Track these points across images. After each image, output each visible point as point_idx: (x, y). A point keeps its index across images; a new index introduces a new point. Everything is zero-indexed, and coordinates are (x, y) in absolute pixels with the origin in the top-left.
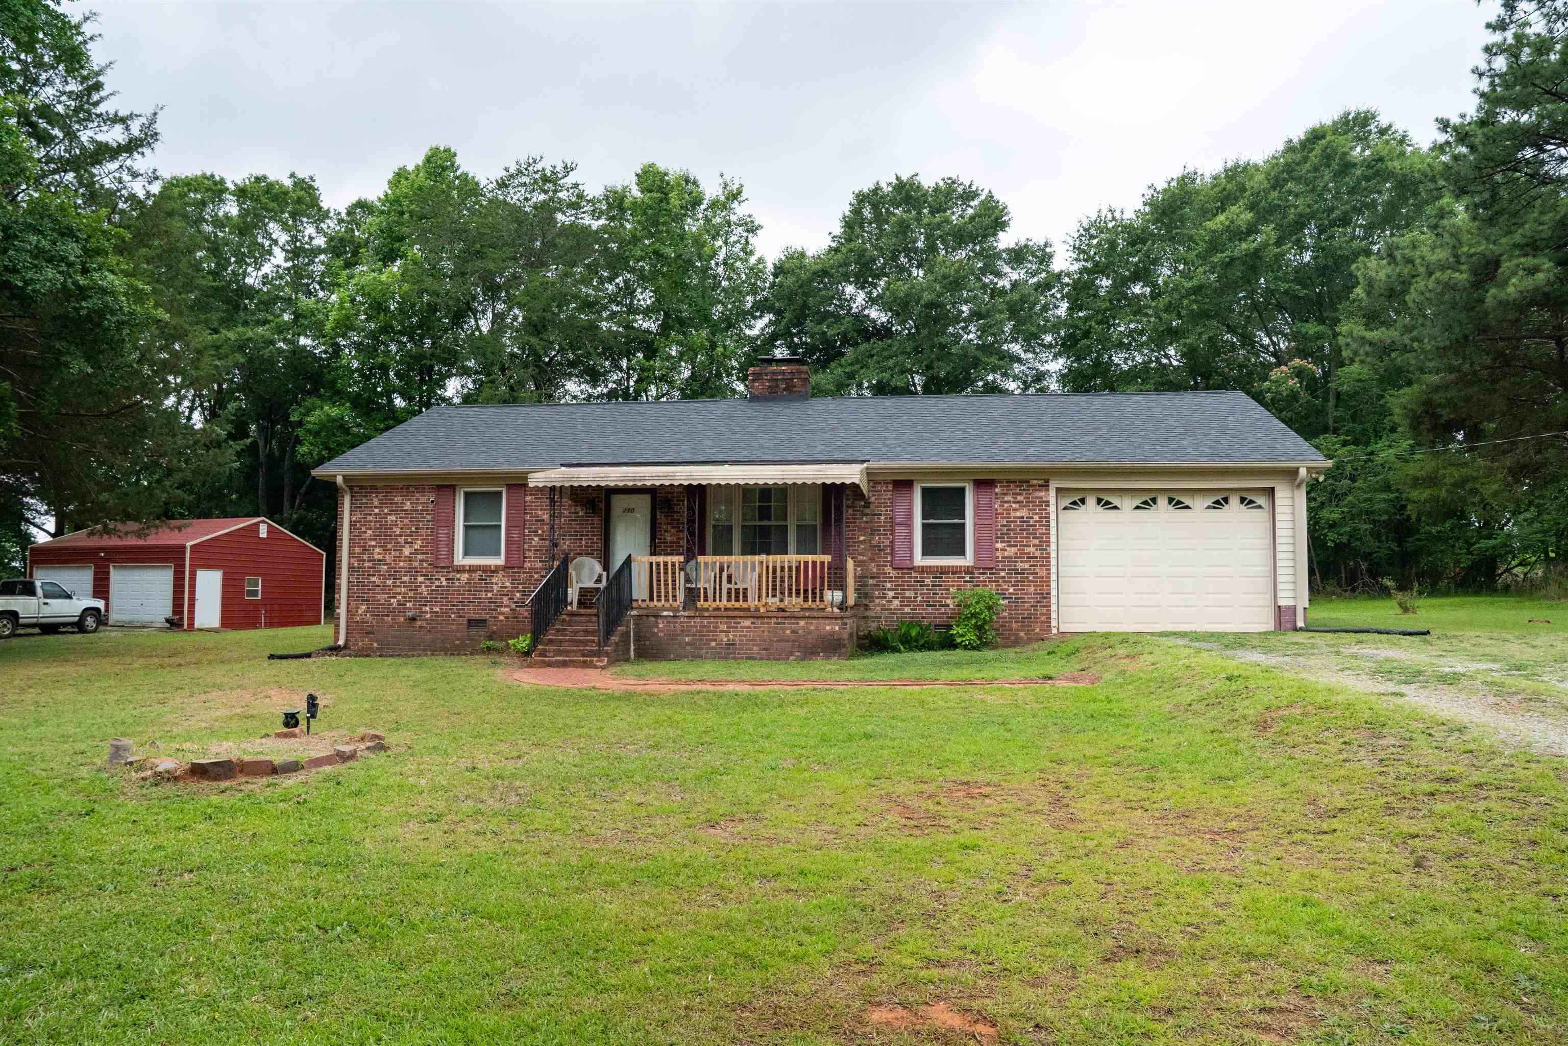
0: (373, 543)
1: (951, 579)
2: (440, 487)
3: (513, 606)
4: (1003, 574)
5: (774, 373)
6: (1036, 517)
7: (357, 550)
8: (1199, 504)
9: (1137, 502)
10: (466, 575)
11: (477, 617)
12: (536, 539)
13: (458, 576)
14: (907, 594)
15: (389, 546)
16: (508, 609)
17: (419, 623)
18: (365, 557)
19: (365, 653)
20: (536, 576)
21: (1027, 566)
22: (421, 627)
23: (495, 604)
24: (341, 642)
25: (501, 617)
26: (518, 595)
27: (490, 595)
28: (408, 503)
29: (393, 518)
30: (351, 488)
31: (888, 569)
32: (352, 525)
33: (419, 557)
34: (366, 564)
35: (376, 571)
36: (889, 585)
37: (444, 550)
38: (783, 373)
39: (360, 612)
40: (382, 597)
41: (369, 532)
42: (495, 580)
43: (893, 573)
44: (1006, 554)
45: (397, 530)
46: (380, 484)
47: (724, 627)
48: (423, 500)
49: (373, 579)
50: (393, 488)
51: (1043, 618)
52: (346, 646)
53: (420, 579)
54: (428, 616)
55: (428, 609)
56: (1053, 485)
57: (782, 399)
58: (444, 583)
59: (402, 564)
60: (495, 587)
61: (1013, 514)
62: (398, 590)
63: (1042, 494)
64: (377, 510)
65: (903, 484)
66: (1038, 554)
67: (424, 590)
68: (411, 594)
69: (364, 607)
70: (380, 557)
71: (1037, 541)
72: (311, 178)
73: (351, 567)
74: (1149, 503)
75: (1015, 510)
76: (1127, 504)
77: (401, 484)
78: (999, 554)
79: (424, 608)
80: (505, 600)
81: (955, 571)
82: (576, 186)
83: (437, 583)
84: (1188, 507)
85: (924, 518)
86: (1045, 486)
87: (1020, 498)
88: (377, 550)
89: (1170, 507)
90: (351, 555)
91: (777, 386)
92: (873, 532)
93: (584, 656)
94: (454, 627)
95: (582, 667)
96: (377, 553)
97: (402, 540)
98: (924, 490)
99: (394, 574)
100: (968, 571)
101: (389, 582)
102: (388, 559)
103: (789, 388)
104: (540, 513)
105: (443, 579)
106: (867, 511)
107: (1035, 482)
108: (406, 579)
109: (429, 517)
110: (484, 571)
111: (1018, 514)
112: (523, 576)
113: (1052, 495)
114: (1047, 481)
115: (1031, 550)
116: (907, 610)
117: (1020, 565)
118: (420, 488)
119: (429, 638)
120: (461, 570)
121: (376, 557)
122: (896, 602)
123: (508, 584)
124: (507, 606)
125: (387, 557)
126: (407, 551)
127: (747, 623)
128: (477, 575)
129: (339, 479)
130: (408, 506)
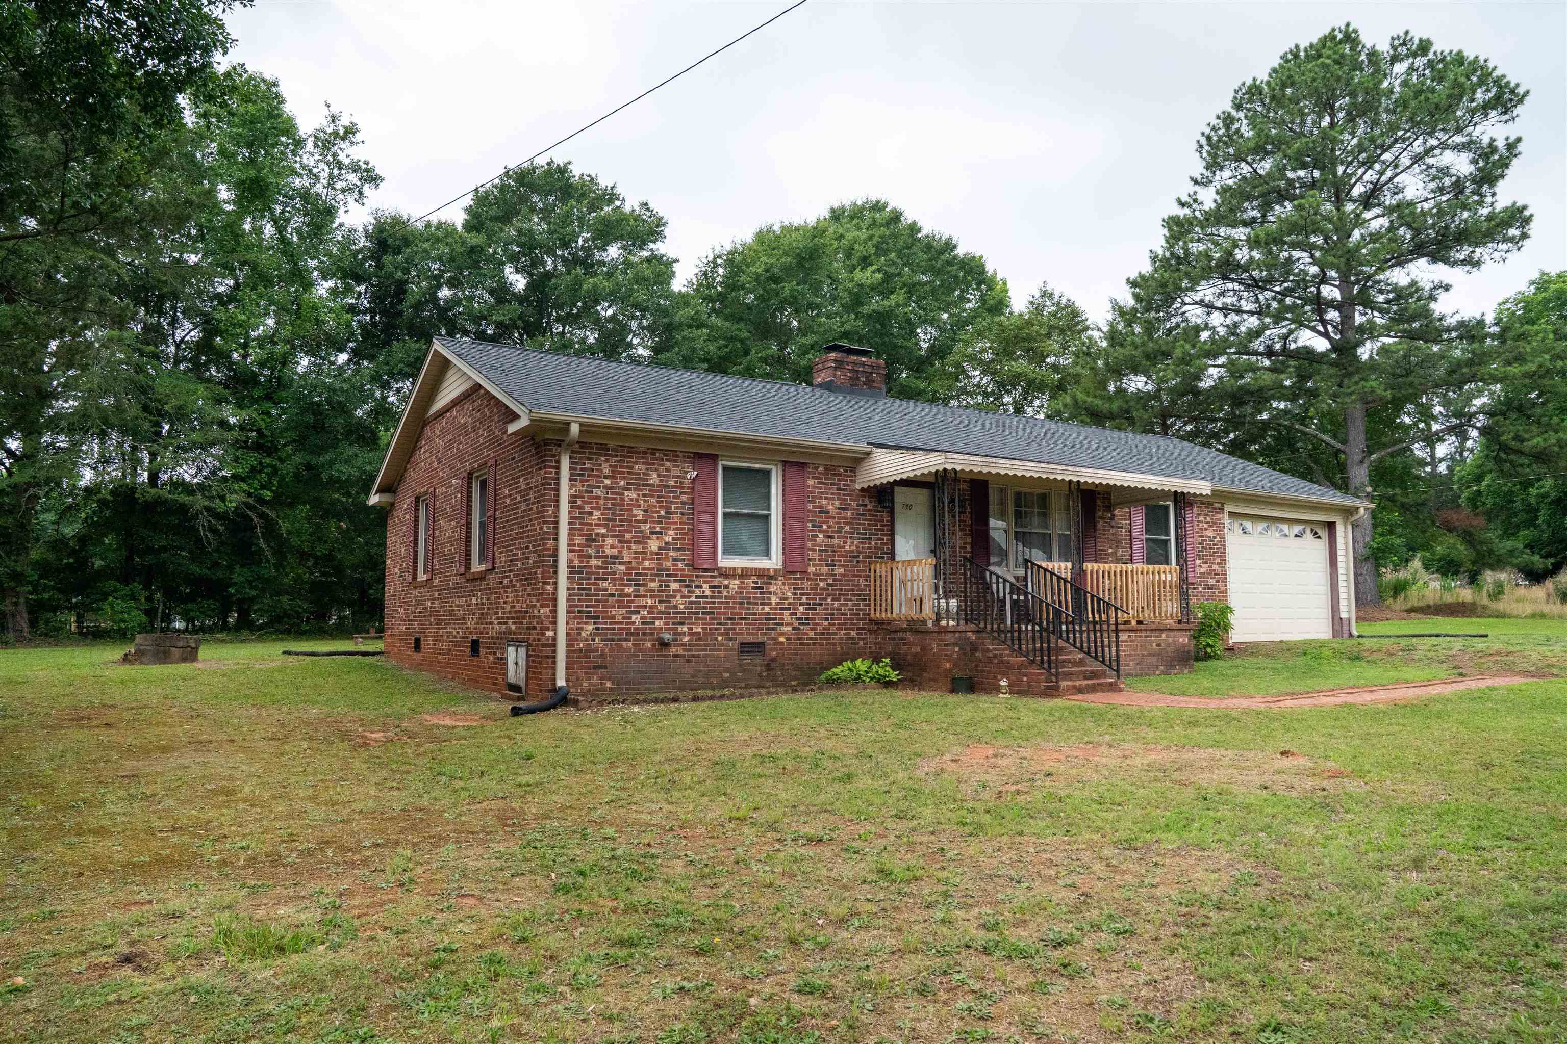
0: (603, 531)
2: (698, 456)
3: (796, 625)
4: (1201, 589)
5: (855, 364)
6: (1218, 537)
7: (578, 540)
8: (1292, 532)
10: (737, 582)
11: (750, 639)
12: (821, 536)
13: (726, 582)
15: (628, 536)
16: (789, 628)
17: (673, 650)
18: (591, 551)
19: (595, 699)
20: (822, 584)
21: (1214, 581)
22: (676, 656)
23: (774, 621)
24: (560, 683)
25: (782, 639)
26: (801, 608)
27: (767, 609)
28: (655, 475)
29: (633, 495)
30: (570, 444)
32: (572, 502)
33: (672, 554)
34: (593, 562)
35: (605, 572)
37: (707, 546)
38: (863, 364)
39: (584, 635)
40: (618, 613)
41: (597, 514)
42: (773, 589)
44: (1202, 570)
45: (639, 513)
46: (611, 444)
48: (675, 472)
49: (605, 584)
50: (632, 451)
51: (1225, 629)
53: (674, 586)
54: (686, 639)
55: (685, 629)
56: (1228, 508)
57: (862, 394)
58: (708, 592)
59: (647, 563)
60: (774, 600)
61: (1205, 533)
62: (642, 601)
63: (1221, 516)
64: (607, 482)
65: (1133, 500)
66: (1220, 571)
67: (679, 602)
68: (661, 607)
69: (590, 628)
70: (615, 552)
71: (1219, 559)
73: (570, 567)
75: (1206, 529)
77: (643, 447)
78: (1198, 570)
79: (680, 628)
80: (786, 615)
83: (698, 592)
85: (1145, 533)
86: (1222, 509)
87: (1208, 519)
88: (609, 541)
89: (1277, 534)
90: (572, 547)
91: (858, 379)
92: (1118, 544)
93: (1086, 678)
94: (722, 654)
95: (1108, 691)
96: (610, 546)
97: (646, 528)
99: (635, 577)
101: (629, 590)
102: (627, 556)
103: (869, 382)
104: (824, 502)
105: (705, 586)
106: (1113, 523)
107: (1216, 505)
108: (654, 585)
109: (684, 498)
110: (760, 576)
111: (1208, 533)
112: (807, 584)
113: (1226, 516)
114: (1223, 504)
115: (1216, 566)
117: (1210, 581)
118: (672, 456)
119: (687, 670)
120: (730, 574)
121: (608, 552)
123: (789, 594)
124: (788, 624)
125: (625, 551)
126: (654, 545)
128: (750, 582)
129: (575, 429)
130: (654, 478)
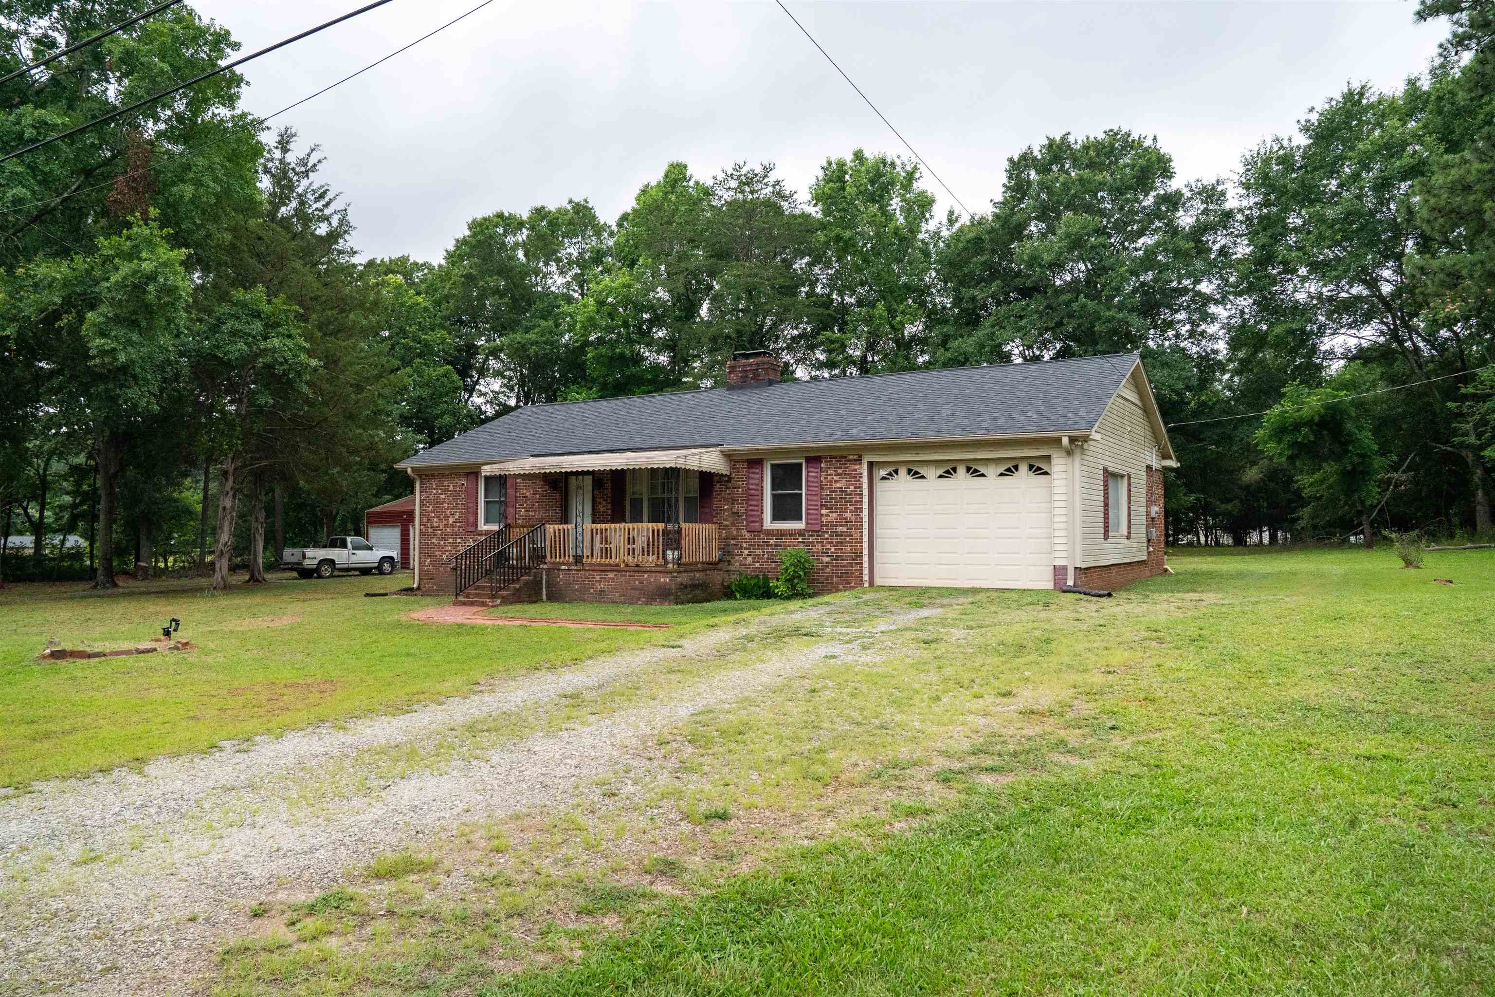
0: (433, 515)
1: (788, 540)
2: (469, 474)
4: (826, 536)
5: (744, 365)
6: (852, 487)
7: (425, 520)
8: (992, 472)
9: (941, 472)
12: (523, 510)
14: (758, 552)
15: (442, 517)
18: (428, 525)
19: (428, 594)
21: (844, 529)
24: (415, 586)
28: (451, 486)
29: (443, 496)
30: (420, 476)
31: (744, 532)
32: (421, 502)
33: (458, 524)
34: (429, 530)
35: (434, 534)
36: (744, 545)
37: (471, 519)
38: (751, 365)
39: (427, 563)
40: (438, 553)
41: (430, 507)
43: (748, 535)
44: (829, 519)
45: (446, 506)
46: (436, 473)
47: (598, 578)
48: (459, 483)
49: (433, 540)
50: (443, 475)
51: (857, 574)
52: (419, 588)
53: (459, 540)
56: (866, 460)
57: (751, 387)
58: (472, 543)
59: (448, 530)
61: (834, 485)
62: (447, 548)
63: (857, 467)
64: (434, 491)
65: (754, 462)
66: (853, 519)
67: (460, 549)
68: (453, 551)
69: (428, 560)
70: (437, 525)
71: (852, 508)
72: (585, 201)
73: (421, 532)
74: (949, 473)
75: (836, 481)
76: (931, 473)
77: (447, 472)
78: (824, 519)
81: (791, 533)
82: (778, 183)
83: (468, 543)
84: (983, 475)
85: (773, 489)
86: (859, 460)
87: (839, 471)
88: (435, 520)
89: (968, 475)
90: (421, 523)
91: (747, 376)
92: (734, 501)
96: (435, 522)
97: (448, 512)
98: (772, 465)
99: (444, 537)
100: (801, 533)
101: (442, 543)
102: (441, 527)
103: (756, 377)
104: (524, 491)
105: (472, 540)
106: (730, 485)
107: (851, 457)
108: (451, 540)
109: (463, 496)
111: (838, 485)
113: (864, 468)
114: (860, 456)
115: (848, 515)
116: (757, 565)
117: (839, 529)
118: (458, 475)
120: (480, 533)
121: (435, 525)
122: (750, 559)
125: (441, 524)
126: (451, 521)
127: (611, 575)
129: (409, 470)
130: (451, 488)
